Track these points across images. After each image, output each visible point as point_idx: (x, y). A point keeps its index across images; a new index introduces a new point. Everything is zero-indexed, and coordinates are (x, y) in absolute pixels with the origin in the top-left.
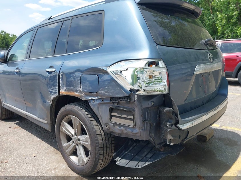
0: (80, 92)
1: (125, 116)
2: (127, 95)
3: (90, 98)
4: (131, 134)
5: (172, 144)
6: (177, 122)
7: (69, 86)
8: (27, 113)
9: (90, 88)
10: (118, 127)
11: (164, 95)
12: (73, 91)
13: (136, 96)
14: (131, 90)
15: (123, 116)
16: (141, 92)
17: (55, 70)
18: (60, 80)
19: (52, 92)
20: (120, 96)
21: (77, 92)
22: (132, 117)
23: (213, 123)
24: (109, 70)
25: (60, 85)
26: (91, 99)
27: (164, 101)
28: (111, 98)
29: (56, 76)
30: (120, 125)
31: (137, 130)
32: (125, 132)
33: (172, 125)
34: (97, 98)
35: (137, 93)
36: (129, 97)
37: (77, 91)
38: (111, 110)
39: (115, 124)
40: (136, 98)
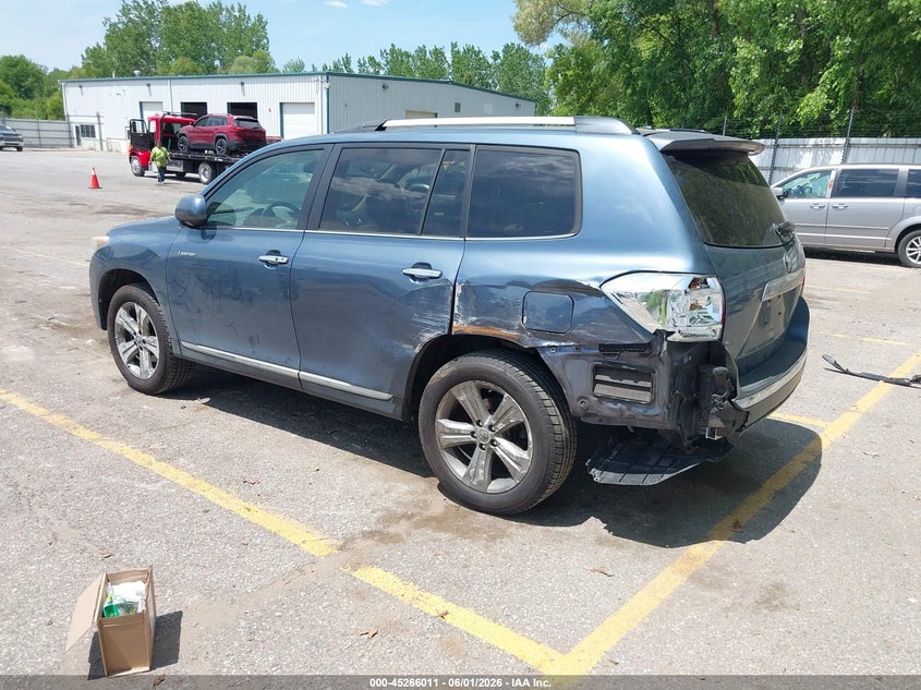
0: (521, 329)
1: (631, 382)
2: (646, 341)
3: (546, 344)
4: (642, 417)
5: (716, 438)
6: (734, 394)
7: (484, 314)
8: (301, 373)
9: (550, 323)
10: (611, 405)
11: (709, 343)
12: (496, 326)
13: (665, 343)
14: (658, 332)
15: (624, 382)
16: (676, 337)
17: (441, 275)
18: (457, 298)
19: (426, 325)
20: (627, 342)
21: (508, 329)
22: (648, 385)
23: (772, 411)
24: (608, 289)
25: (456, 311)
26: (549, 347)
27: (708, 353)
28: (601, 346)
29: (442, 288)
30: (617, 400)
31: (656, 410)
32: (628, 413)
33: (724, 400)
34: (563, 344)
35: (669, 339)
36: (649, 345)
37: (509, 327)
38: (597, 370)
39: (602, 398)
40: (665, 348)
